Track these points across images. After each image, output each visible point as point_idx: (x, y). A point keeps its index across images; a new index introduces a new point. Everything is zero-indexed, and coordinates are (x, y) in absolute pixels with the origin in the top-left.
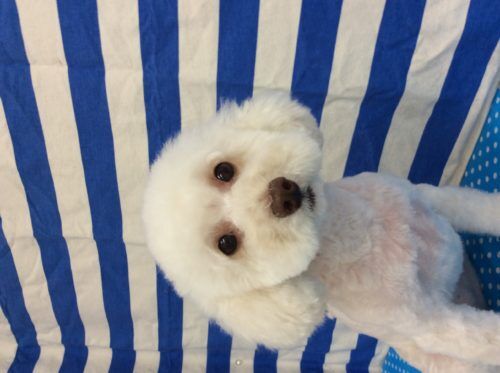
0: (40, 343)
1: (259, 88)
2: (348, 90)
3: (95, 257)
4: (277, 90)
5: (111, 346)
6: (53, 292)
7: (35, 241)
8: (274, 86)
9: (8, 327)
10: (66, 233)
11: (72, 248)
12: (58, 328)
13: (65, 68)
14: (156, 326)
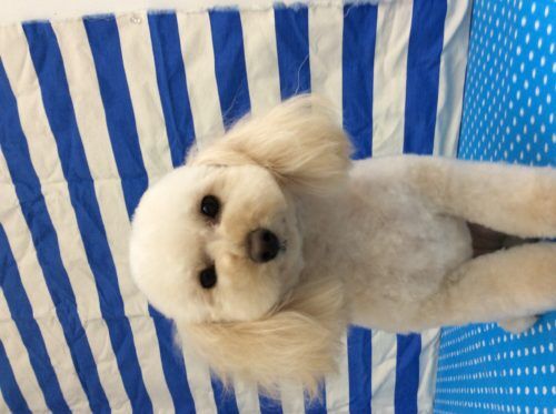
7: (104, 323)
9: (87, 404)
10: (128, 312)
11: (134, 325)
12: (129, 402)
13: (119, 181)
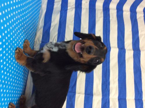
0: (143, 13)
1: (83, 94)
3: (125, 43)
4: (79, 93)
5: (123, 11)
6: (138, 32)
8: (80, 94)
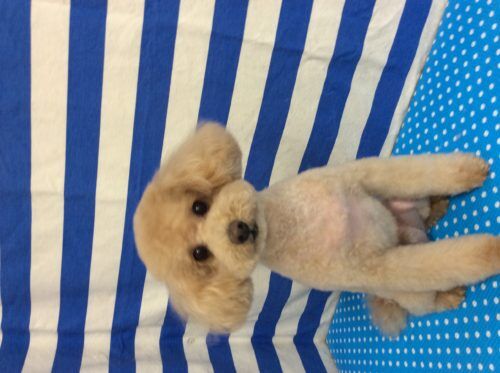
1: (248, 41)
2: (320, 49)
4: (262, 44)
5: (58, 330)
14: (113, 299)
